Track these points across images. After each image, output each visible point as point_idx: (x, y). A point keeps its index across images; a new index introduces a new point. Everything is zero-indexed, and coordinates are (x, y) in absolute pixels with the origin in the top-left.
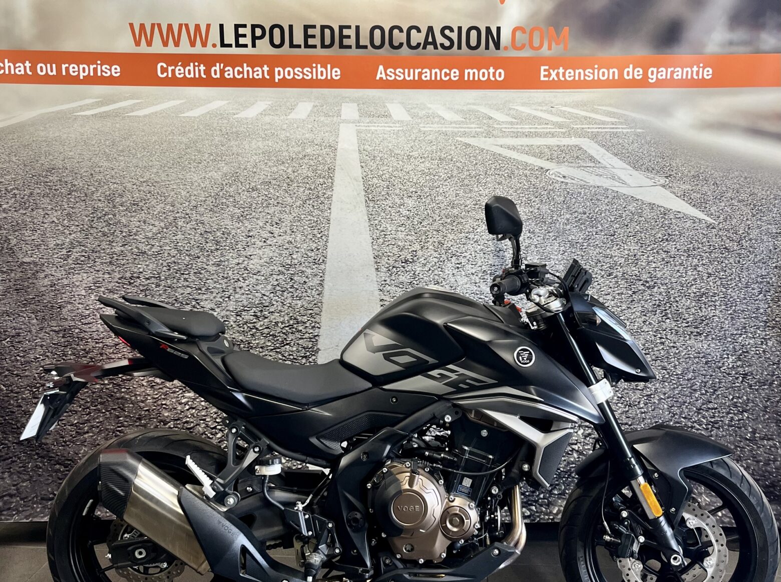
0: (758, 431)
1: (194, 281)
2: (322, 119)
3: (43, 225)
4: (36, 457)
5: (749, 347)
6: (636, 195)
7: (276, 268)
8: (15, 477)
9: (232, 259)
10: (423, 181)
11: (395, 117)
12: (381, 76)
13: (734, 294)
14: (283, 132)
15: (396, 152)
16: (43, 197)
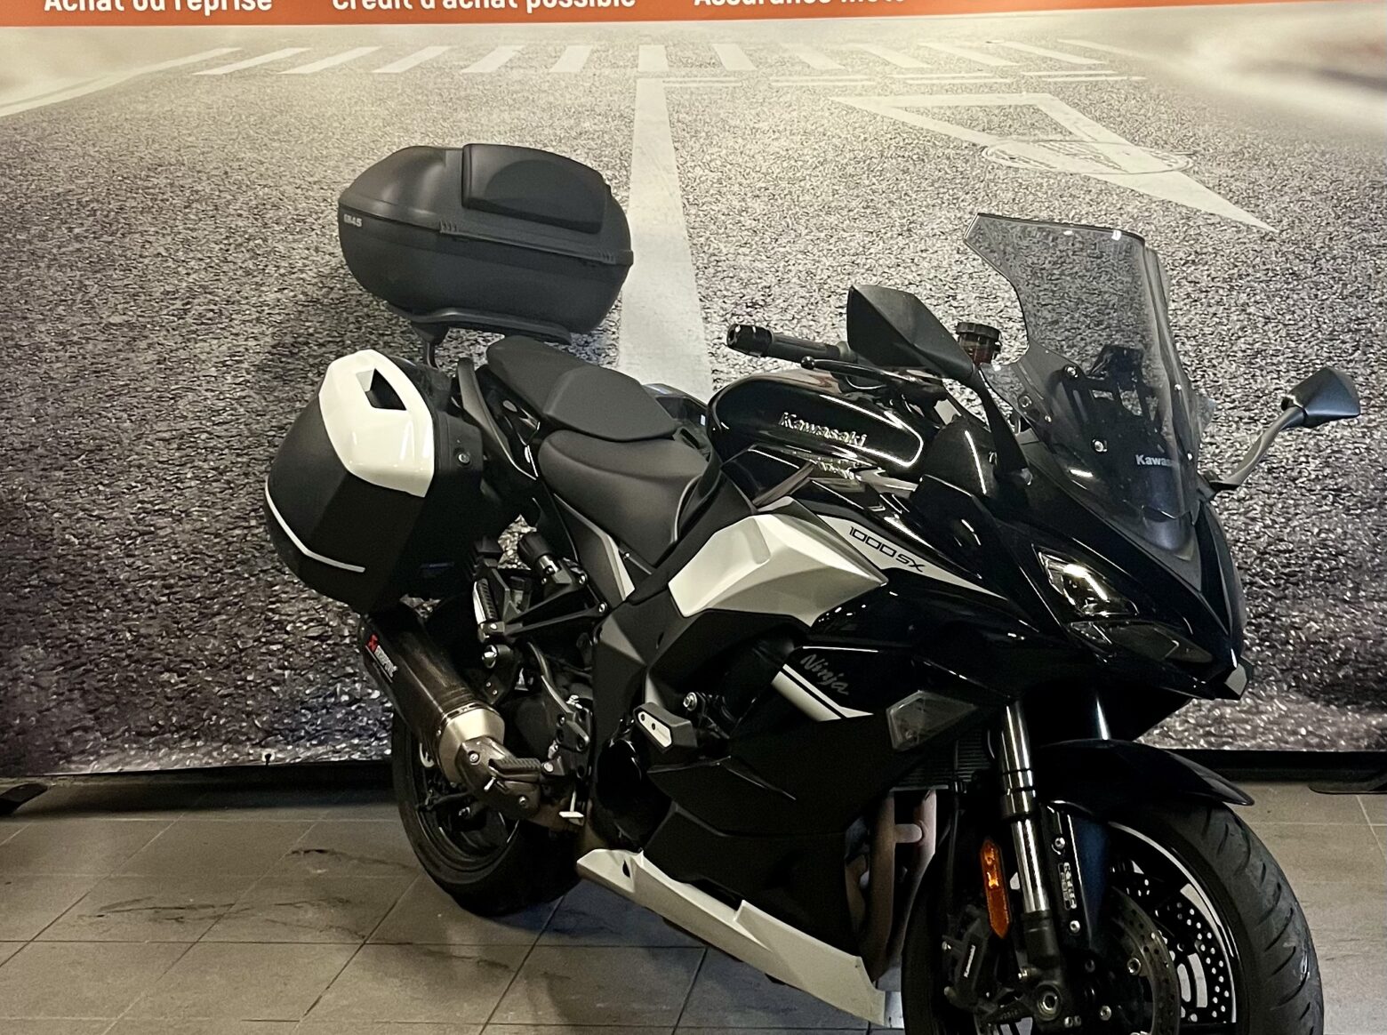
0: (1363, 587)
2: (607, 72)
3: (141, 260)
5: (1342, 442)
6: (1139, 187)
8: (91, 698)
10: (778, 170)
11: (729, 67)
13: (1310, 351)
14: (544, 95)
15: (733, 123)
16: (142, 213)
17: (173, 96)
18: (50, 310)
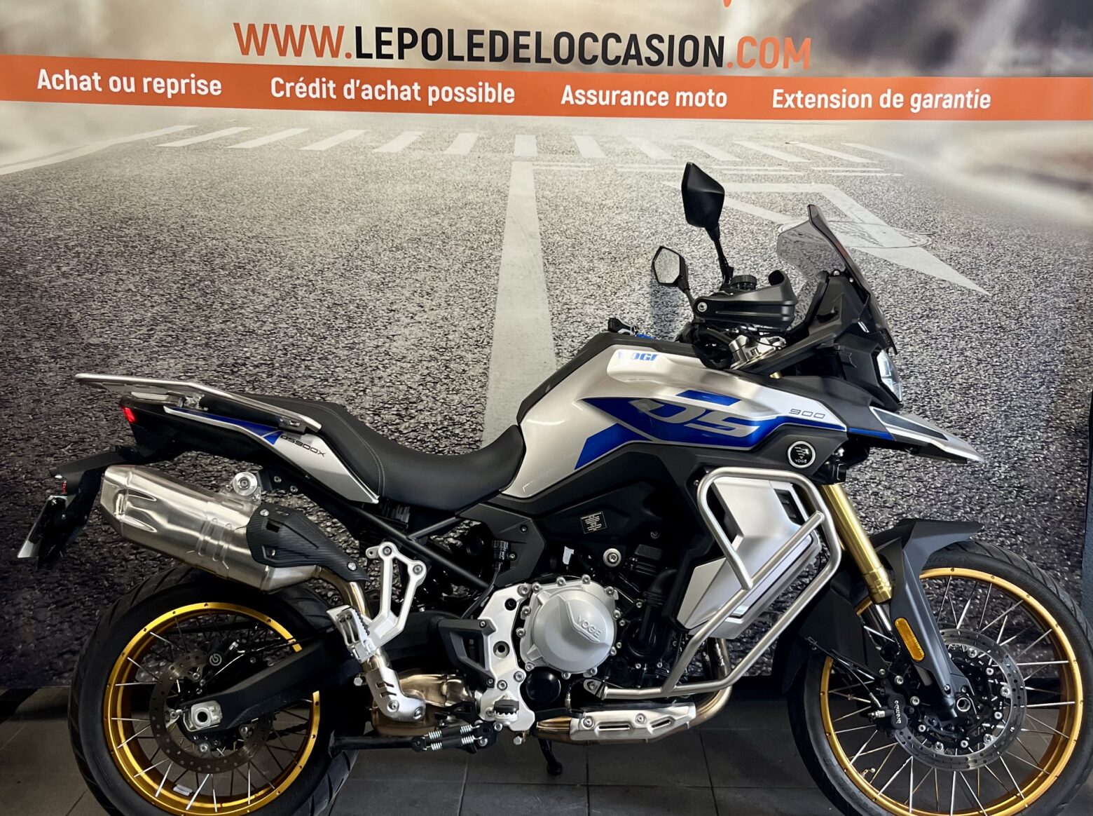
1: (319, 369)
2: (489, 155)
3: (116, 294)
4: (105, 602)
5: (1026, 452)
6: (890, 258)
7: (426, 352)
8: (78, 628)
9: (368, 340)
10: (619, 239)
11: (585, 153)
12: (568, 99)
13: (1010, 385)
14: (438, 172)
15: (586, 200)
16: (116, 256)
17: (141, 163)
18: (43, 331)
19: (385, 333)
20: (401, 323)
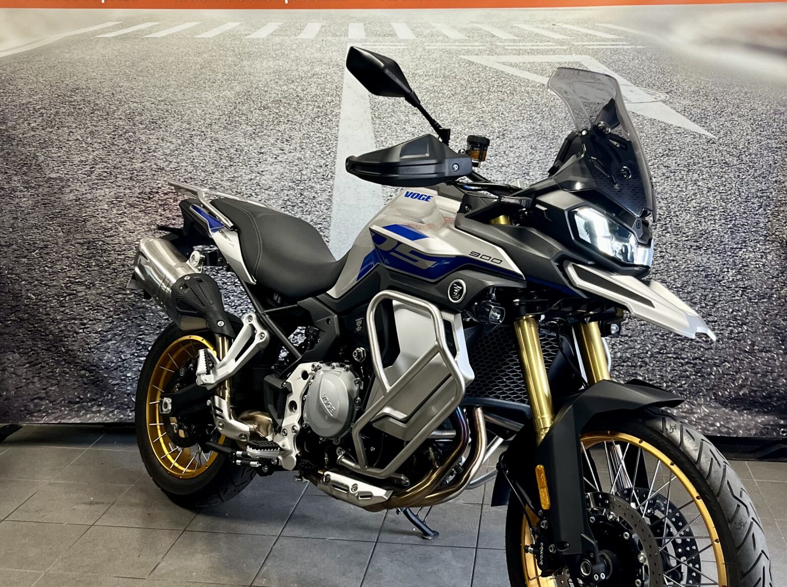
0: (757, 344)
2: (330, 38)
3: (68, 142)
4: (63, 363)
5: (749, 260)
6: (637, 111)
7: (286, 184)
8: (44, 382)
9: (244, 174)
10: (428, 99)
11: (401, 36)
13: (734, 208)
14: (293, 52)
17: (84, 49)
18: (19, 169)
19: (255, 169)
20: (268, 162)
